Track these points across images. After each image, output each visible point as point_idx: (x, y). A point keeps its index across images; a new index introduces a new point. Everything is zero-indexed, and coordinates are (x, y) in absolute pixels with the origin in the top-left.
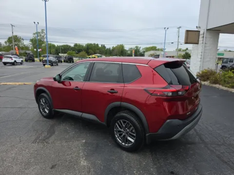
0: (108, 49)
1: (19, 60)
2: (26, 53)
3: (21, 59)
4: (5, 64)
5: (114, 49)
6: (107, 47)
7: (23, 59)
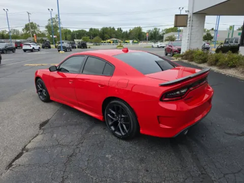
0: (124, 33)
1: (36, 47)
2: (43, 40)
3: (39, 46)
4: (25, 50)
5: (131, 32)
6: (124, 30)
7: (40, 46)
